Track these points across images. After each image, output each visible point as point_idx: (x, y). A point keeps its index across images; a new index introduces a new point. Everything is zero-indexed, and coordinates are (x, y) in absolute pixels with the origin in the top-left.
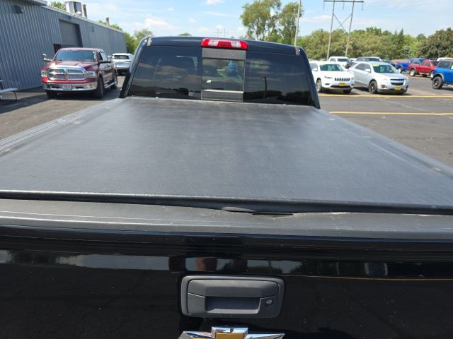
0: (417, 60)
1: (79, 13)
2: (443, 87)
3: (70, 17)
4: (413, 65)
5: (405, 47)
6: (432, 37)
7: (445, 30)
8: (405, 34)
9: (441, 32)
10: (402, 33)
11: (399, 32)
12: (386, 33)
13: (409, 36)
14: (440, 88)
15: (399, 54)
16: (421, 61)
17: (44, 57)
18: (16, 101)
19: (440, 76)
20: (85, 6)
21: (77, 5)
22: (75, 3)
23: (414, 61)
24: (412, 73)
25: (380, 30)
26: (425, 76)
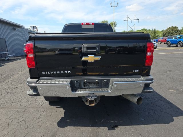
0: (161, 38)
1: (35, 29)
2: (171, 46)
3: (32, 31)
4: (160, 40)
5: (157, 35)
6: (166, 30)
7: (171, 27)
8: (156, 30)
9: (169, 28)
10: (155, 29)
11: (154, 29)
12: (149, 30)
13: (158, 31)
14: (170, 46)
15: (155, 37)
16: (162, 38)
17: (24, 44)
18: (15, 59)
19: (169, 42)
20: (37, 27)
21: (34, 27)
22: (33, 26)
23: (160, 39)
24: (160, 43)
25: (147, 29)
26: (165, 43)
